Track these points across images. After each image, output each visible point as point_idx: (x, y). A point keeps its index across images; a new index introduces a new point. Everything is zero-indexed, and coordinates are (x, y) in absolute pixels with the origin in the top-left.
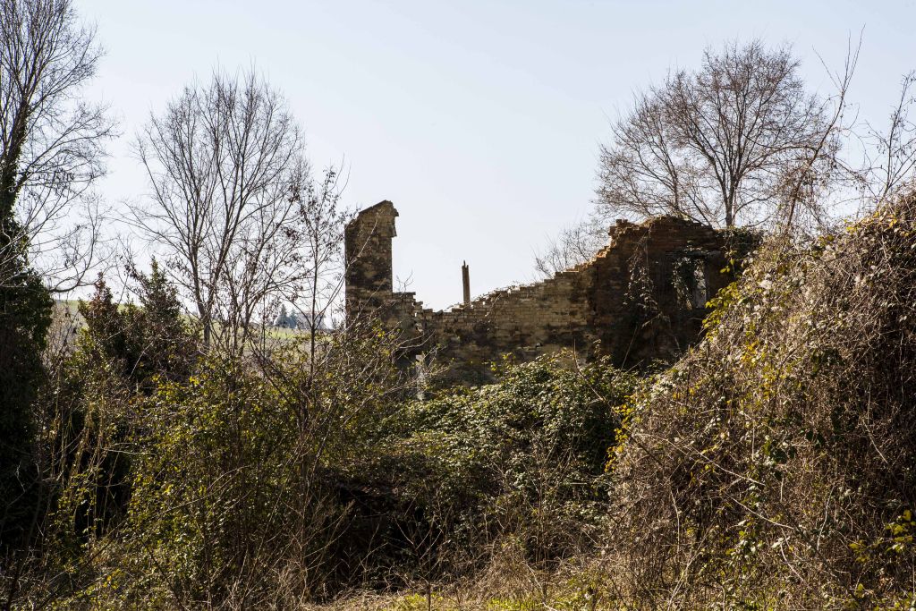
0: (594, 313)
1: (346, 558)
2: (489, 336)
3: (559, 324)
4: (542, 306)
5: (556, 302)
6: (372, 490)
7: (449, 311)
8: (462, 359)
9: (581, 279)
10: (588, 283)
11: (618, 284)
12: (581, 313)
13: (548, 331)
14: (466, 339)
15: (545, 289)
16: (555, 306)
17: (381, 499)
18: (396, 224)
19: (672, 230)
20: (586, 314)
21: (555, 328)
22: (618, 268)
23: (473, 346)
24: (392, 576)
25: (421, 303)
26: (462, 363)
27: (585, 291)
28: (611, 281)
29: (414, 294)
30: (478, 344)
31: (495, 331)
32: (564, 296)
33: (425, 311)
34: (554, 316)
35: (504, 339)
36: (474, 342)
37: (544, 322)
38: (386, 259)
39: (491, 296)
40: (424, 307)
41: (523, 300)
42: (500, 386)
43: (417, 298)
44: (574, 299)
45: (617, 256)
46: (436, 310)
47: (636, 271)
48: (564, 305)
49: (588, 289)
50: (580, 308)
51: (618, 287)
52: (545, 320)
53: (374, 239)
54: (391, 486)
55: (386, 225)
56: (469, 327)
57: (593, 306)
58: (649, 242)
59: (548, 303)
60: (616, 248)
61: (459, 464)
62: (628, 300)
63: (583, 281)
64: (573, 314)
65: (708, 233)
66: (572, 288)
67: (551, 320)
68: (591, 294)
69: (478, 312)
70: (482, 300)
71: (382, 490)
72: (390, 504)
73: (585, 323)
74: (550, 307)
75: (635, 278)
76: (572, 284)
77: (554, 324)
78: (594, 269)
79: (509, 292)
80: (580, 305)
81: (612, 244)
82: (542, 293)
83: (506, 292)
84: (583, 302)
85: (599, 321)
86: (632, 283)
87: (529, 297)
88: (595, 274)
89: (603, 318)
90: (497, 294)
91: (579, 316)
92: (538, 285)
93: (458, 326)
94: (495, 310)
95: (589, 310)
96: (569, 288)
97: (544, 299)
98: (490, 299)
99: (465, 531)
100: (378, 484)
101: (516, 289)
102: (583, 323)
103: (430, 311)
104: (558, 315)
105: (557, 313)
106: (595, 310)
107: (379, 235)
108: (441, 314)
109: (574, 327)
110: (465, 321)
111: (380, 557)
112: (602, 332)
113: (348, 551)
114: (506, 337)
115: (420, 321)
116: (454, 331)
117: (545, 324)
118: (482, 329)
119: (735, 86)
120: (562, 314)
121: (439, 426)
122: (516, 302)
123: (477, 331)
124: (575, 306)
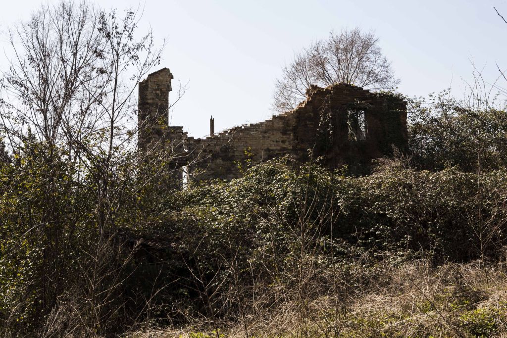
0: (297, 142)
1: (134, 297)
2: (230, 154)
3: (275, 148)
4: (264, 137)
5: (273, 134)
6: (155, 244)
7: (205, 138)
8: (212, 169)
9: (289, 120)
10: (293, 123)
11: (311, 124)
12: (289, 141)
13: (268, 152)
14: (215, 156)
15: (266, 126)
16: (272, 136)
17: (162, 251)
18: (172, 83)
19: (345, 92)
20: (292, 142)
21: (272, 150)
22: (312, 114)
23: (219, 161)
24: (175, 313)
25: (187, 133)
26: (212, 172)
27: (291, 128)
28: (308, 122)
29: (182, 127)
30: (223, 160)
31: (234, 152)
32: (278, 130)
33: (189, 138)
34: (272, 143)
35: (239, 157)
36: (221, 158)
37: (266, 147)
38: (165, 104)
39: (231, 130)
40: (189, 136)
41: (252, 133)
42: (244, 178)
43: (184, 130)
44: (284, 133)
45: (312, 107)
46: (196, 138)
47: (324, 116)
48: (278, 136)
49: (293, 126)
50: (288, 138)
51: (312, 126)
52: (266, 145)
53: (158, 92)
54: (170, 241)
55: (165, 83)
56: (218, 148)
57: (296, 138)
58: (331, 98)
59: (267, 135)
60: (311, 101)
61: (222, 225)
62: (319, 133)
63: (290, 122)
64: (283, 142)
65: (367, 94)
66: (283, 126)
67: (269, 145)
68: (295, 130)
69: (223, 139)
70: (226, 132)
71: (163, 244)
72: (168, 254)
73: (291, 148)
74: (269, 137)
75: (324, 119)
76: (284, 123)
77: (271, 148)
78: (297, 114)
79: (243, 127)
80: (288, 136)
81: (308, 99)
82: (264, 128)
83: (241, 127)
84: (290, 135)
85: (299, 147)
86: (322, 122)
87: (256, 131)
88: (297, 118)
89: (303, 145)
90: (236, 129)
91: (287, 143)
92: (261, 124)
93: (211, 148)
94: (234, 138)
95: (293, 140)
96: (282, 126)
97: (265, 132)
98: (231, 132)
99: (229, 276)
100: (160, 240)
101: (248, 126)
102: (289, 148)
103: (192, 138)
104: (273, 142)
105: (273, 141)
106: (297, 140)
107: (161, 89)
108: (199, 140)
109: (284, 150)
110: (215, 145)
111: (164, 296)
112: (302, 154)
113: (135, 290)
114: (241, 156)
115: (186, 145)
116: (208, 151)
117: (266, 148)
118: (226, 150)
119: (346, 50)
120: (277, 142)
121: (203, 203)
122: (248, 134)
123: (222, 151)
124: (284, 137)
